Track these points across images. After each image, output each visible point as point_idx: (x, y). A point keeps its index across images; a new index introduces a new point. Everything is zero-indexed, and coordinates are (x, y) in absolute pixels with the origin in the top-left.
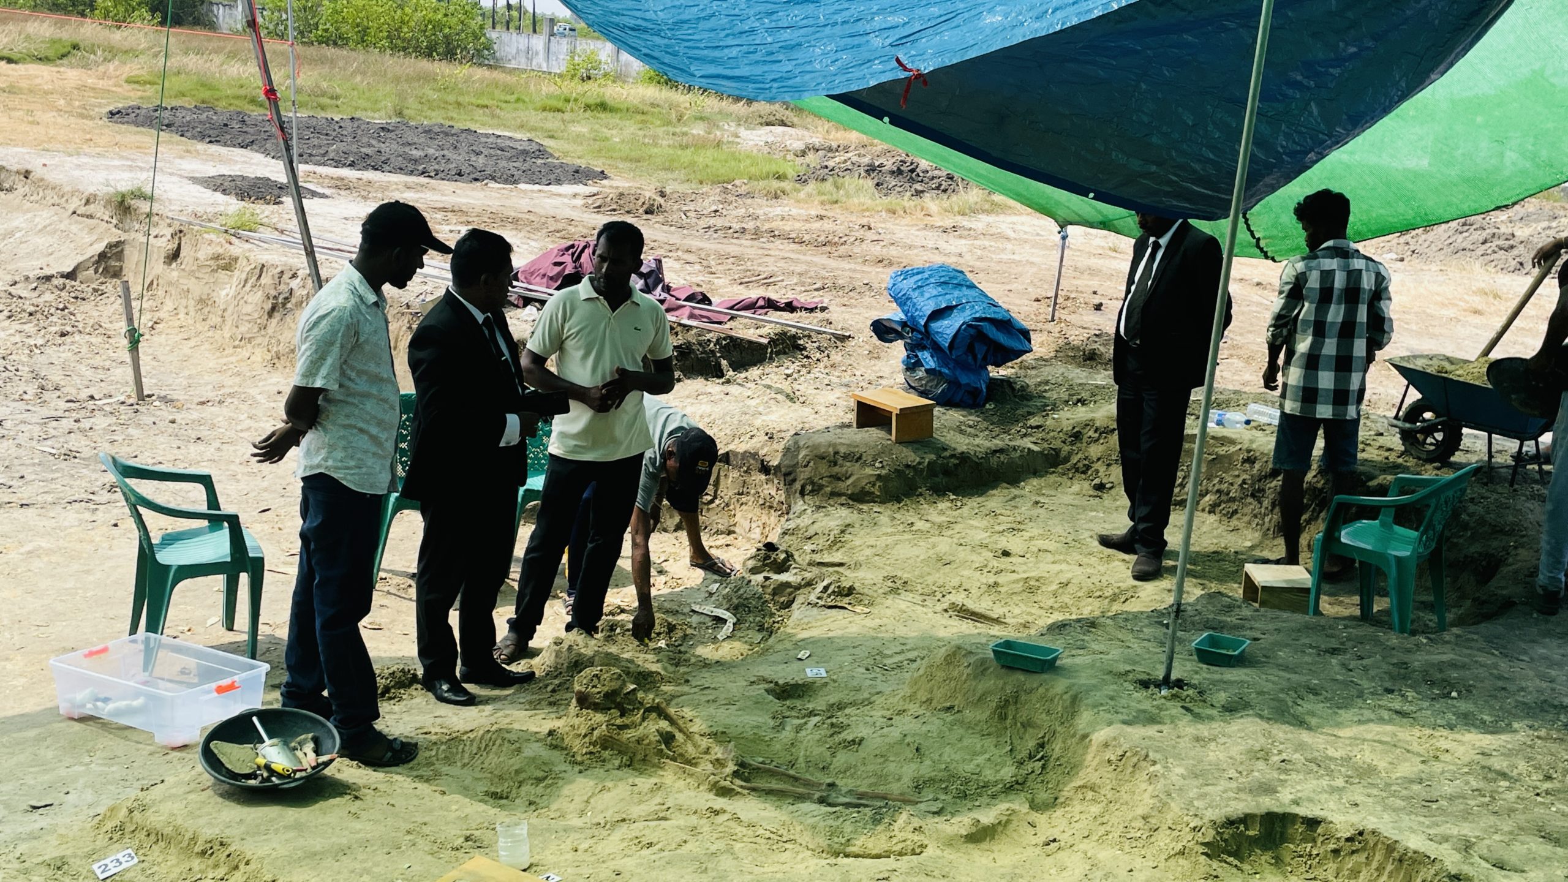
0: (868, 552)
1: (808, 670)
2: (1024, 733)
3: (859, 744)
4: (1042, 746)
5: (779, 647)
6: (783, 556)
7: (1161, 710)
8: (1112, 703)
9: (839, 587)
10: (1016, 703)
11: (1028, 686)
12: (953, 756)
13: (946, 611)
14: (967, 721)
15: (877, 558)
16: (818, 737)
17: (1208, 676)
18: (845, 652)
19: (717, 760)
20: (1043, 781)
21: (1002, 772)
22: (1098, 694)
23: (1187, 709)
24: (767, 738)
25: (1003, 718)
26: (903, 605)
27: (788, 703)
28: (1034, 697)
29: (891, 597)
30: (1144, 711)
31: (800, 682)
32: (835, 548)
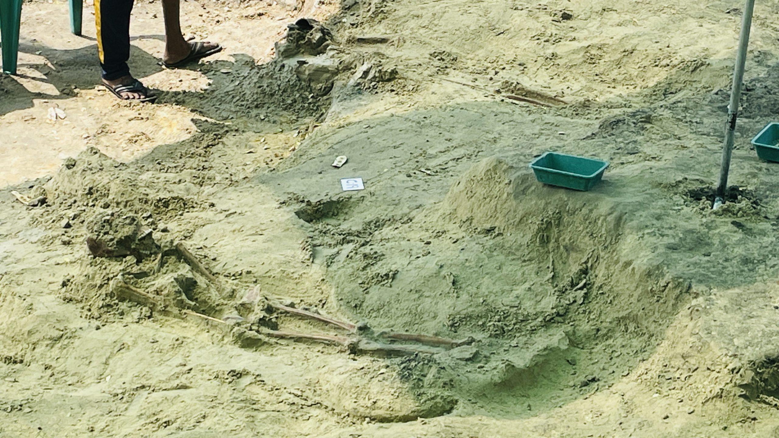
0: (413, 24)
1: (344, 182)
2: (567, 258)
3: (393, 278)
4: (585, 272)
5: (314, 152)
6: (318, 36)
7: (710, 228)
8: (658, 224)
9: (380, 71)
10: (558, 225)
11: (570, 206)
12: (492, 287)
13: (498, 92)
14: (507, 245)
15: (422, 31)
16: (350, 271)
17: (766, 179)
18: (385, 154)
19: (242, 305)
20: (584, 312)
21: (543, 303)
22: (644, 214)
23: (739, 225)
24: (296, 275)
25: (544, 241)
26: (450, 88)
27: (320, 226)
28: (578, 218)
29: (436, 79)
30: (692, 231)
31: (335, 199)
32: (377, 20)
